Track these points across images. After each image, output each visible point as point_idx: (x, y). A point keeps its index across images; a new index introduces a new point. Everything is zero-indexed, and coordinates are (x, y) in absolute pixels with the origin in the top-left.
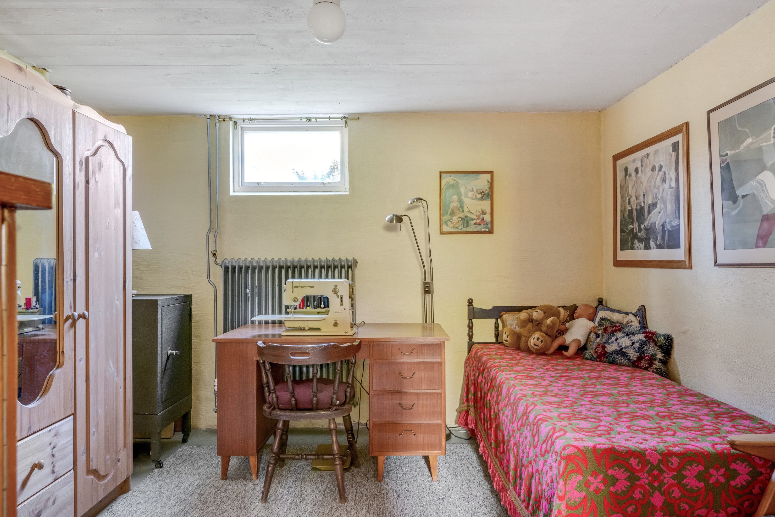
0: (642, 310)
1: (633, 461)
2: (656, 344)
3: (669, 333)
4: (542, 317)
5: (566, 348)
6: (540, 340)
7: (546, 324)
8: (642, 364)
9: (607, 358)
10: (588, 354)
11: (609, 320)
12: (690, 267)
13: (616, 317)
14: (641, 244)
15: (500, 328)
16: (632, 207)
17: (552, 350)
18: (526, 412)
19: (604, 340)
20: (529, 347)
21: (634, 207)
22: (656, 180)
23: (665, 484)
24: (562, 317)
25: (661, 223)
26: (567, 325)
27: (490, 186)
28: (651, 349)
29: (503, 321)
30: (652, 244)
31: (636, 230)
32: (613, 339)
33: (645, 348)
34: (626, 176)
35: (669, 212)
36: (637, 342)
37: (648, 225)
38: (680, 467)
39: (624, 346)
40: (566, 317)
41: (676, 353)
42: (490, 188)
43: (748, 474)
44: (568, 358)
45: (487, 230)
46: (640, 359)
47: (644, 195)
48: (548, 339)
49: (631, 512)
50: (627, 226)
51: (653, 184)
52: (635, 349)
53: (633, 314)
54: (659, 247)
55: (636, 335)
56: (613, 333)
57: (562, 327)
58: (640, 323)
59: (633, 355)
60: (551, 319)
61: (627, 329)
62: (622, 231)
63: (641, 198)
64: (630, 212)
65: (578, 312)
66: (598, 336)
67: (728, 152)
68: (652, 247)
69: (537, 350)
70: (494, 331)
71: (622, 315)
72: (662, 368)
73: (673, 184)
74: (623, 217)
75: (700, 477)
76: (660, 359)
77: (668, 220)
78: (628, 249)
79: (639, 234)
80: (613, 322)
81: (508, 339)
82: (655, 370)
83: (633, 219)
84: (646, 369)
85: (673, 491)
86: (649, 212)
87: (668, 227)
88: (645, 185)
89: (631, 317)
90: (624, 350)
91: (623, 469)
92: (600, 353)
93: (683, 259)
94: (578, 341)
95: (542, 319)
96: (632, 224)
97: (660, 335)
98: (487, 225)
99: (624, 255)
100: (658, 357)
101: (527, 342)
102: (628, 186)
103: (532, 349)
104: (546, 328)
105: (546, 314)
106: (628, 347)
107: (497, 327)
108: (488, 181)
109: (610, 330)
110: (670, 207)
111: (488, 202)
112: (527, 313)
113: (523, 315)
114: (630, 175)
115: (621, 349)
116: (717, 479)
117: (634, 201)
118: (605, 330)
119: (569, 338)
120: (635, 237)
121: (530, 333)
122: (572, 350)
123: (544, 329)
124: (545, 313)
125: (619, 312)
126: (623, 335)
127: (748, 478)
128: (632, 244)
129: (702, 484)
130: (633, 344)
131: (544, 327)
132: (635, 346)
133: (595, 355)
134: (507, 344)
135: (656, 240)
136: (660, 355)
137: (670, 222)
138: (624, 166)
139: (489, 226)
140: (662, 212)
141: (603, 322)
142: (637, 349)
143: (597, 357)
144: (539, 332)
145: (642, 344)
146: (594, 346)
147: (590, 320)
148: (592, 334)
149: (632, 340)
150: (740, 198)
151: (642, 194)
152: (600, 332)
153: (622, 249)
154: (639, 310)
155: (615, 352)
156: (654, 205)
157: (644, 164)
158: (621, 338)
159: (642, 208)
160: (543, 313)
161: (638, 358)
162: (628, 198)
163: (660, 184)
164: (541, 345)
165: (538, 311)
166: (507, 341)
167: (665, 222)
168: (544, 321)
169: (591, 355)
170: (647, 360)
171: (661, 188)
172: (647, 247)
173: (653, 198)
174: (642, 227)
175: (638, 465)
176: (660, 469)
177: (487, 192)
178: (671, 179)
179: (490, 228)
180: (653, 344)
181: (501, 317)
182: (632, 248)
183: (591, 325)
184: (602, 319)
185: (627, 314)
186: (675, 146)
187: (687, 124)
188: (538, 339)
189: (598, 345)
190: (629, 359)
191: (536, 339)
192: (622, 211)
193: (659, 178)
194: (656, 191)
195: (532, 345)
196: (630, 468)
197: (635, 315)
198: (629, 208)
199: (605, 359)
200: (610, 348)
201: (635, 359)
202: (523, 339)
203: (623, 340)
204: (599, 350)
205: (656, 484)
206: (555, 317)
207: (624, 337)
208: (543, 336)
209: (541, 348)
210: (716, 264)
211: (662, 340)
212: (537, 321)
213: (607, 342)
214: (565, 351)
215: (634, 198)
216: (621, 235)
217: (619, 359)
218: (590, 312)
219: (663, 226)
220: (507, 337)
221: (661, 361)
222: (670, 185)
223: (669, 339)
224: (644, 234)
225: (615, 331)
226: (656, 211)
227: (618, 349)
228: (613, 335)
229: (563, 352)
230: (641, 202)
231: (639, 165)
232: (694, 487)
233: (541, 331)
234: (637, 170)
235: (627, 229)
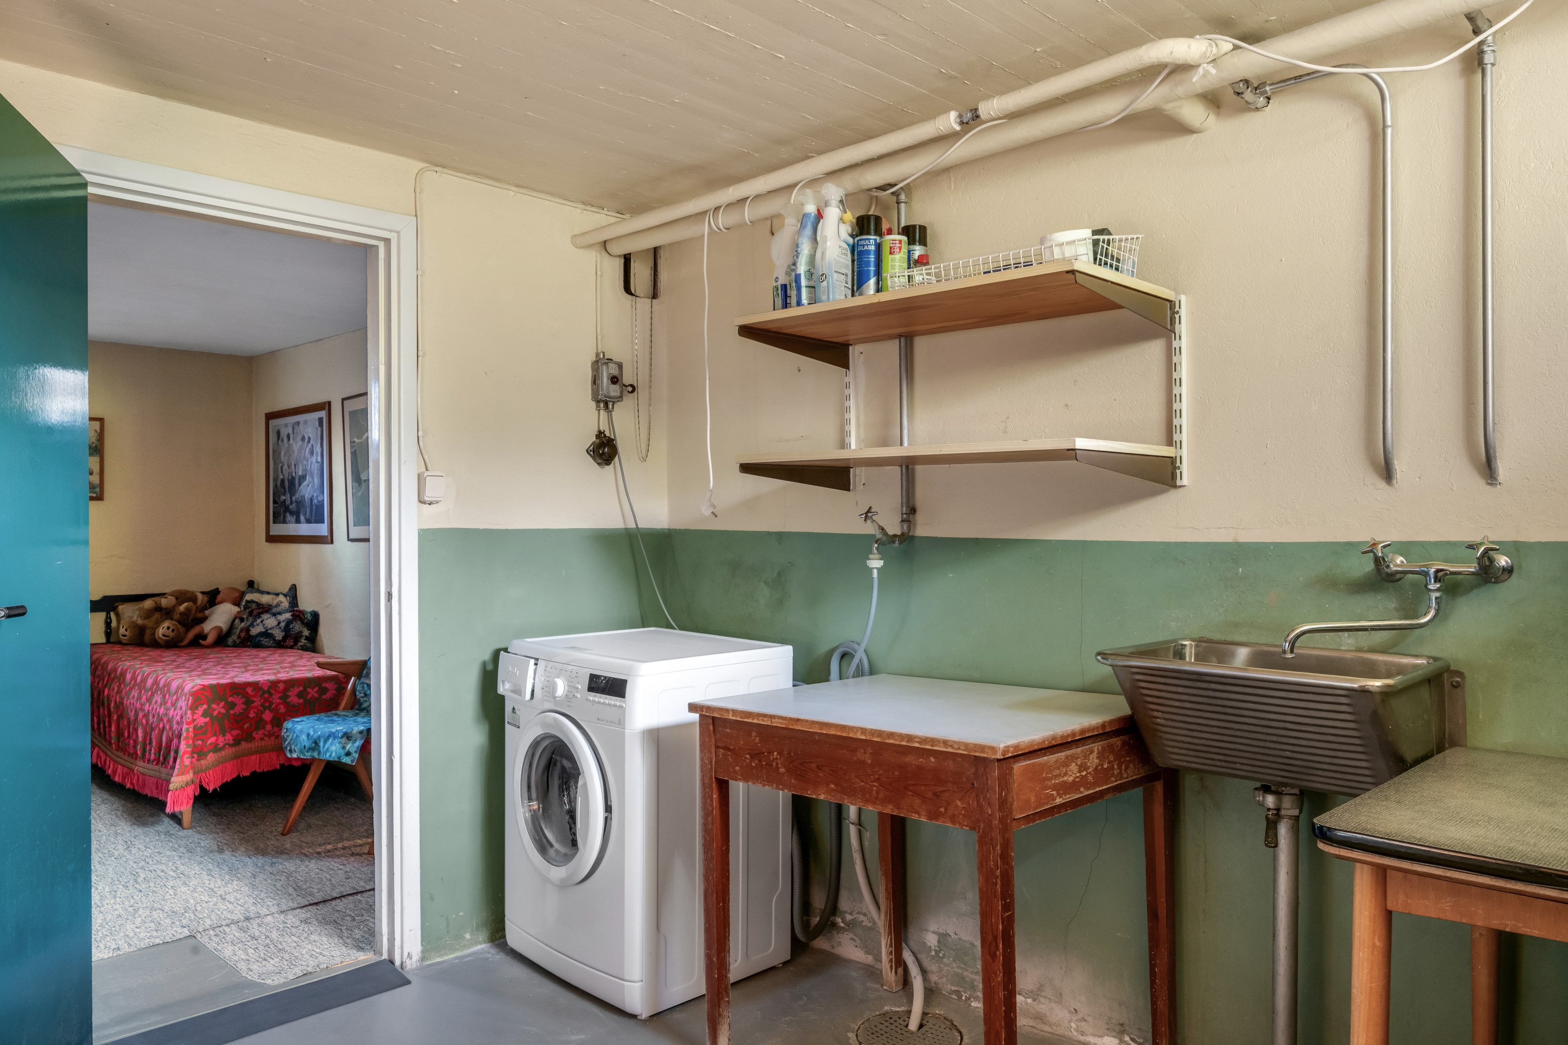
0: (294, 588)
1: (249, 690)
2: (303, 623)
3: (316, 609)
4: (174, 603)
5: (205, 637)
6: (170, 629)
7: (178, 612)
8: (287, 643)
9: (251, 642)
10: (230, 641)
11: (256, 602)
12: (332, 542)
13: (265, 599)
14: (292, 518)
15: (114, 624)
16: (284, 476)
17: (186, 642)
18: (157, 681)
19: (248, 623)
20: (156, 640)
21: (286, 476)
22: (305, 451)
23: (273, 703)
24: (199, 602)
25: (310, 497)
26: (207, 612)
27: (98, 438)
28: (297, 627)
29: (118, 615)
30: (302, 518)
31: (288, 502)
32: (259, 621)
33: (291, 627)
34: (278, 440)
35: (316, 487)
36: (283, 622)
37: (299, 498)
38: (286, 690)
39: (269, 626)
40: (205, 602)
41: (323, 630)
42: (98, 440)
43: (335, 690)
44: (207, 647)
45: (95, 495)
46: (285, 638)
47: (295, 465)
48: (182, 629)
49: (247, 728)
50: (279, 497)
51: (303, 455)
52: (280, 628)
53: (283, 594)
54: (308, 521)
55: (283, 614)
56: (259, 615)
57: (200, 615)
58: (290, 603)
59: (279, 635)
60: (186, 604)
61: (274, 610)
62: (275, 502)
63: (293, 467)
64: (283, 481)
65: (219, 597)
66: (242, 620)
67: (355, 440)
68: (302, 522)
69: (166, 641)
70: (104, 629)
71: (271, 596)
72: (308, 645)
73: (319, 459)
74: (276, 486)
75: (300, 695)
76: (306, 636)
77: (315, 494)
78: (280, 523)
79: (291, 507)
80: (260, 604)
81: (127, 633)
82: (300, 648)
83: (285, 489)
84: (292, 647)
85: (280, 708)
86: (300, 485)
87: (315, 501)
88: (296, 453)
89: (281, 598)
90: (269, 631)
91: (240, 696)
92: (244, 637)
93: (326, 534)
94: (219, 629)
95: (174, 607)
96: (284, 495)
97: (307, 612)
98: (94, 488)
99: (278, 529)
100: (303, 634)
101: (154, 634)
102: (280, 452)
103: (160, 642)
104: (179, 615)
105: (179, 600)
106: (273, 628)
107: (108, 623)
108: (96, 431)
109: (255, 613)
110: (316, 481)
111: (96, 459)
112: (153, 601)
113: (148, 604)
114: (282, 440)
115: (267, 630)
116: (313, 695)
117: (286, 469)
118: (251, 614)
119: (207, 627)
120: (287, 509)
121: (157, 624)
122: (211, 639)
123: (176, 617)
124: (177, 599)
125: (268, 593)
126: (270, 616)
127: (334, 692)
128: (284, 517)
129: (301, 701)
130: (279, 623)
131: (176, 614)
132: (281, 625)
133: (238, 641)
134: (124, 639)
135: (306, 515)
136: (306, 633)
137: (317, 497)
138: (276, 430)
139: (98, 490)
140: (310, 486)
141: (249, 604)
142: (282, 628)
143: (240, 642)
144: (170, 621)
145: (289, 623)
146: (238, 632)
147: (235, 604)
148: (237, 621)
149: (278, 620)
150: (362, 482)
151: (293, 464)
152: (244, 616)
153: (274, 522)
154: (290, 590)
155: (261, 634)
156: (303, 478)
157: (295, 431)
158: (267, 619)
159: (293, 478)
160: (175, 599)
161: (284, 637)
162: (280, 465)
163: (309, 456)
164: (172, 634)
165: (169, 597)
166: (124, 636)
167: (313, 496)
168: (177, 608)
169: (234, 641)
170: (292, 639)
171: (310, 461)
172: (298, 521)
173: (303, 469)
174: (294, 499)
175: (253, 692)
176: (270, 693)
177: (94, 445)
178: (317, 454)
179: (98, 493)
180: (299, 622)
181: (115, 609)
182: (284, 522)
183: (235, 609)
184: (247, 602)
185: (277, 594)
186: (321, 420)
187: (329, 403)
188: (168, 628)
189: (242, 630)
190: (274, 640)
191: (165, 629)
192: (274, 479)
193: (308, 450)
194: (305, 462)
195: (161, 636)
196: (246, 695)
197: (285, 595)
198: (282, 477)
199: (249, 643)
200: (254, 631)
201: (281, 638)
202: (148, 632)
203: (268, 621)
204: (243, 635)
205: (267, 704)
206: (191, 603)
207: (270, 618)
208: (174, 625)
209: (172, 639)
210: (349, 540)
211: (309, 617)
212: (166, 609)
213: (252, 625)
214: (202, 640)
215: (285, 467)
216: (274, 507)
217: (265, 641)
218: (235, 596)
219: (311, 500)
220: (126, 630)
221: (307, 638)
222: (317, 460)
223: (316, 616)
224: (295, 507)
225: (262, 613)
226: (305, 483)
227: (263, 630)
228: (259, 617)
229: (200, 641)
230: (292, 472)
231: (291, 431)
232: (296, 704)
233: (172, 619)
234: (288, 436)
235: (279, 499)
